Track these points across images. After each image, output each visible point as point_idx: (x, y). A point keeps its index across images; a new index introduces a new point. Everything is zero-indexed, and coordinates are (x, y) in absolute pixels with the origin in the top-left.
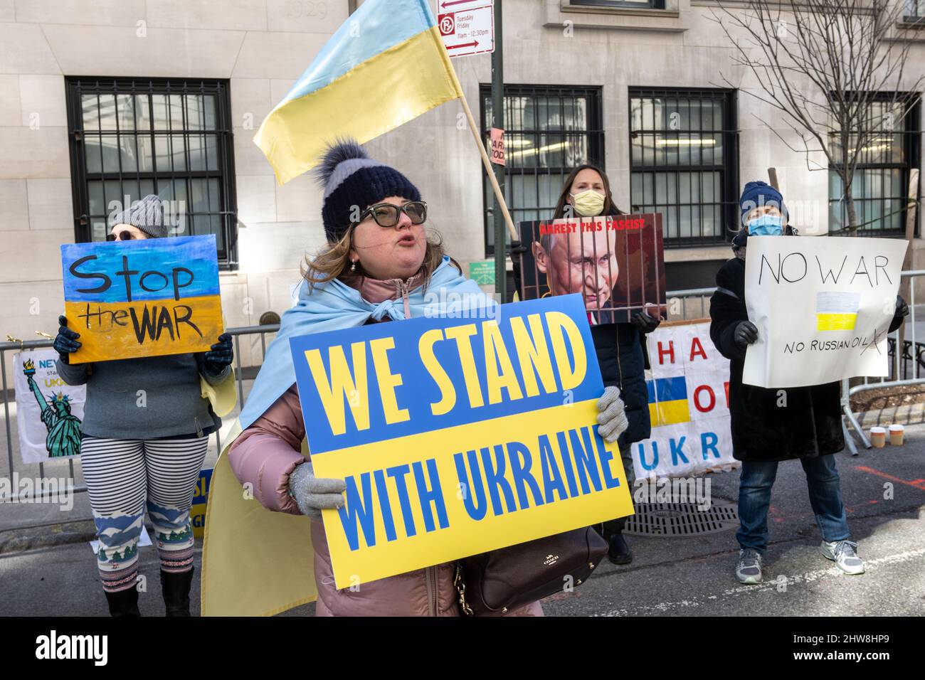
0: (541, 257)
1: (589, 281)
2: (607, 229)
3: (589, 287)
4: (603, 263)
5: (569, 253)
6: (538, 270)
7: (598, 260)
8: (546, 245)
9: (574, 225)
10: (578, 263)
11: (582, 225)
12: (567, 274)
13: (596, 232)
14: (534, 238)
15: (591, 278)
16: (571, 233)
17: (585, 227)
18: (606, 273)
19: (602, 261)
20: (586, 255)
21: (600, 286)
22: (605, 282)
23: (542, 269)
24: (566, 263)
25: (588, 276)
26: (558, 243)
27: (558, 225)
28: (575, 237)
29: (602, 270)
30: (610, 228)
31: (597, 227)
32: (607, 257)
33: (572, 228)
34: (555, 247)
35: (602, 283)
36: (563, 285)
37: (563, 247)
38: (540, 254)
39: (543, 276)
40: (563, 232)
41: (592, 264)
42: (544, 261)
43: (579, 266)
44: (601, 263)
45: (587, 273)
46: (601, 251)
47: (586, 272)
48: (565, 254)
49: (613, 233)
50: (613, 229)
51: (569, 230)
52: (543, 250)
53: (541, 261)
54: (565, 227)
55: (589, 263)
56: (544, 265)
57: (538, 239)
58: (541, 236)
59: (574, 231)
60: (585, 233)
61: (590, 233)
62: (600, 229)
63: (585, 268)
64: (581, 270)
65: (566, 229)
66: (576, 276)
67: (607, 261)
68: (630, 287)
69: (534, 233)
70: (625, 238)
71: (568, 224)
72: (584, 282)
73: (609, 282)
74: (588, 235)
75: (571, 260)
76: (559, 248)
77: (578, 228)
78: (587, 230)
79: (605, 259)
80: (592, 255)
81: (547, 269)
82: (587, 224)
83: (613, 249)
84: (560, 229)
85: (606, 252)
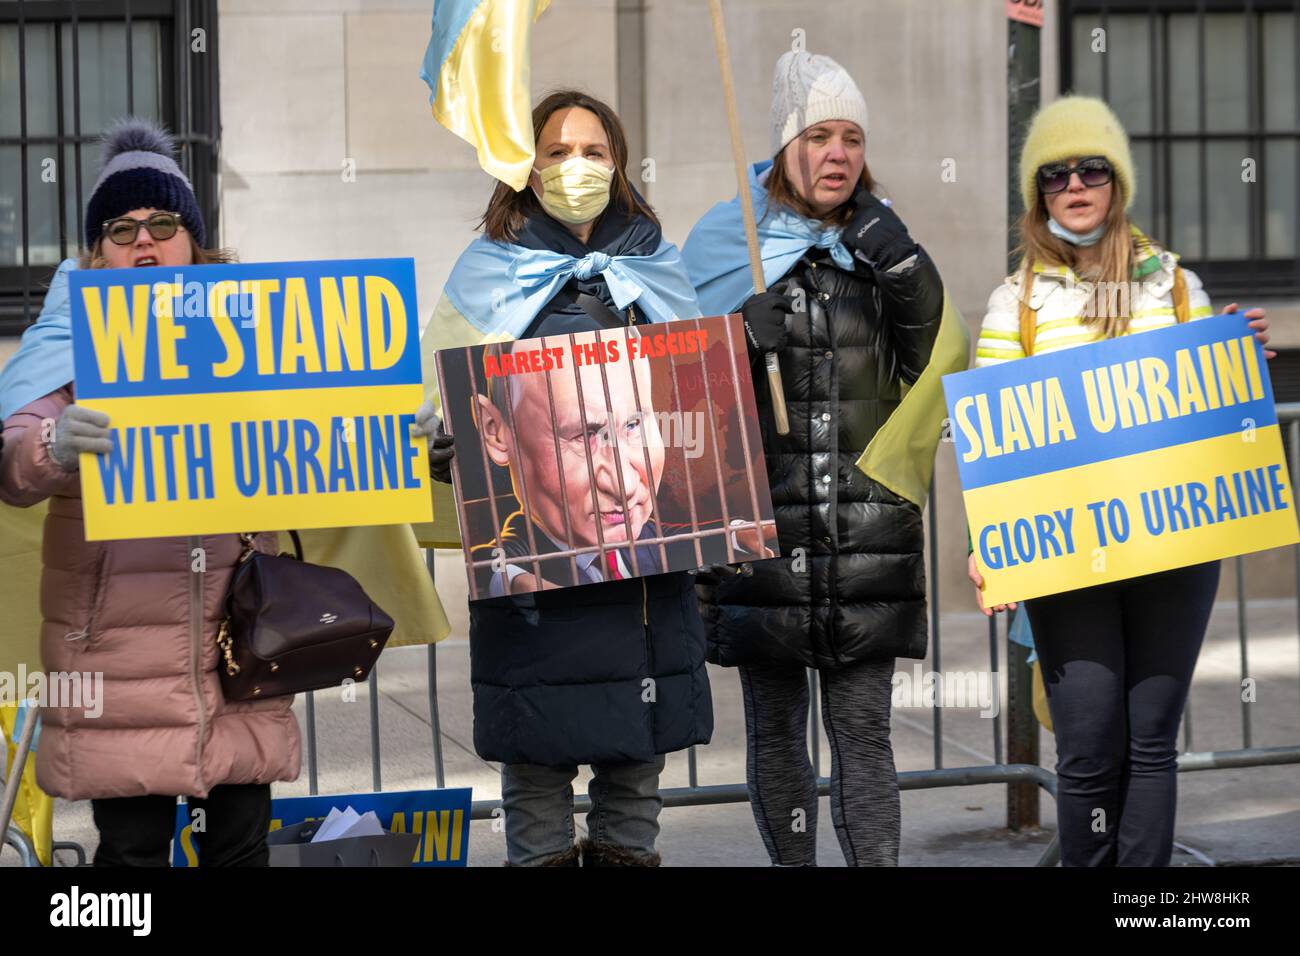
0: (493, 430)
1: (604, 480)
2: (631, 357)
3: (606, 492)
5: (554, 418)
6: (490, 458)
8: (500, 401)
9: (559, 352)
10: (576, 438)
12: (554, 466)
13: (609, 365)
14: (474, 386)
15: (609, 473)
16: (555, 371)
17: (583, 356)
18: (639, 457)
20: (591, 418)
21: (628, 489)
22: (638, 478)
23: (499, 457)
24: (549, 441)
25: (602, 467)
26: (528, 395)
27: (523, 354)
28: (564, 377)
29: (630, 451)
30: (637, 355)
31: (608, 354)
33: (554, 359)
34: (522, 404)
35: (632, 482)
36: (548, 492)
38: (492, 421)
42: (501, 437)
43: (579, 446)
44: (626, 436)
45: (598, 460)
46: (623, 408)
47: (594, 458)
48: (545, 419)
49: (643, 366)
50: (642, 356)
51: (548, 366)
52: (496, 413)
53: (493, 439)
54: (540, 357)
56: (502, 446)
57: (482, 390)
58: (490, 380)
59: (560, 366)
60: (584, 369)
61: (595, 368)
62: (616, 358)
63: (593, 447)
64: (584, 454)
65: (541, 363)
66: (573, 470)
68: (695, 487)
69: (472, 375)
70: (671, 374)
71: (546, 351)
72: (594, 482)
74: (590, 372)
75: (558, 433)
76: (531, 407)
77: (567, 358)
78: (589, 363)
81: (510, 458)
82: (587, 346)
83: (647, 403)
84: (529, 363)
85: (632, 410)
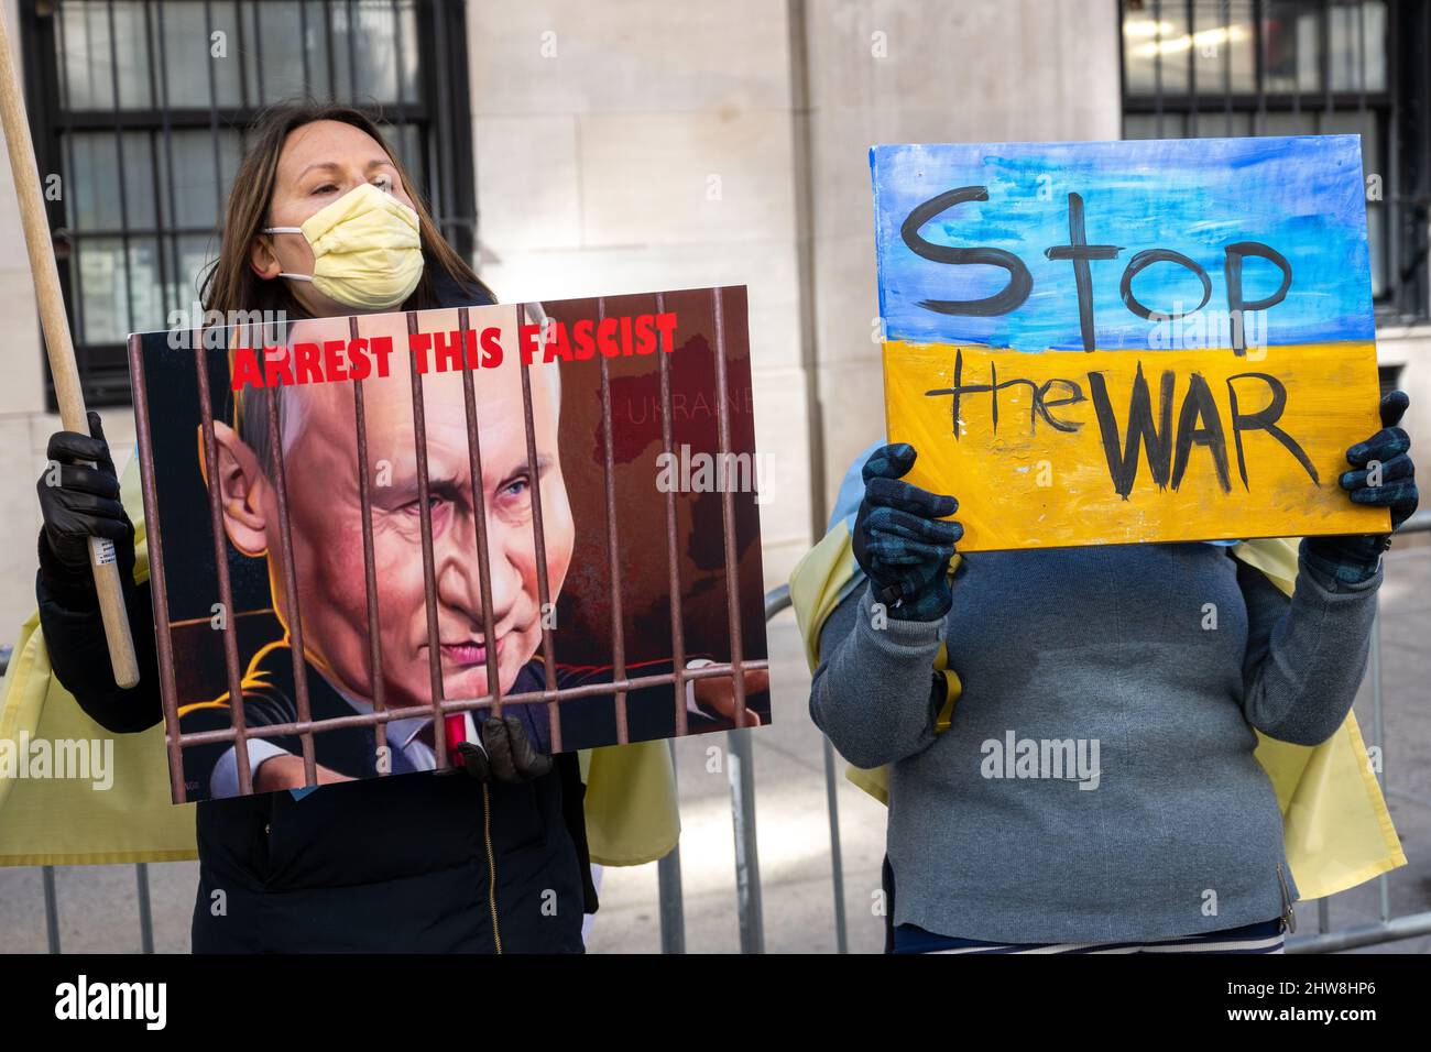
0: (240, 490)
1: (453, 584)
2: (526, 360)
3: (455, 607)
4: (508, 503)
5: (364, 471)
6: (229, 542)
7: (487, 493)
8: (259, 434)
9: (383, 346)
10: (404, 507)
11: (418, 343)
12: (357, 558)
13: (480, 374)
14: (206, 405)
15: (463, 572)
16: (373, 379)
17: (431, 354)
18: (524, 543)
19: (508, 494)
20: (437, 471)
21: (499, 603)
22: (520, 582)
23: (247, 539)
24: (349, 512)
25: (451, 562)
26: (314, 425)
27: (312, 348)
28: (390, 394)
29: (508, 535)
30: (538, 356)
31: (481, 353)
32: (526, 477)
33: (373, 359)
34: (302, 442)
35: (506, 589)
36: (340, 606)
37: (334, 441)
38: (237, 474)
39: (250, 575)
40: (336, 376)
41: (462, 508)
42: (255, 502)
43: (409, 522)
44: (502, 506)
45: (445, 548)
46: (502, 450)
47: (437, 546)
48: (347, 472)
49: (548, 377)
50: (548, 359)
51: (361, 369)
52: (248, 457)
53: (238, 506)
54: (344, 354)
55: (451, 505)
56: (255, 520)
57: (223, 412)
58: (239, 395)
59: (384, 371)
60: (431, 379)
61: (454, 378)
62: (496, 359)
63: (437, 525)
64: (418, 537)
65: (347, 365)
66: (395, 565)
67: (525, 497)
68: (626, 599)
69: (203, 382)
70: (600, 394)
71: (357, 343)
72: (433, 590)
73: (537, 585)
74: (443, 386)
75: (371, 497)
76: (321, 448)
77: (400, 358)
78: (441, 367)
79: (516, 487)
80: (464, 473)
81: (270, 541)
82: (440, 337)
83: (549, 445)
84: (322, 364)
85: (520, 457)
